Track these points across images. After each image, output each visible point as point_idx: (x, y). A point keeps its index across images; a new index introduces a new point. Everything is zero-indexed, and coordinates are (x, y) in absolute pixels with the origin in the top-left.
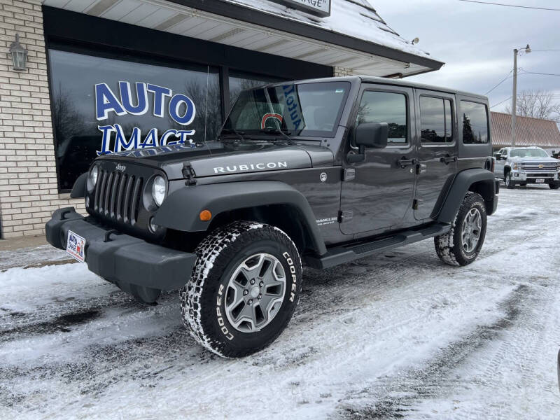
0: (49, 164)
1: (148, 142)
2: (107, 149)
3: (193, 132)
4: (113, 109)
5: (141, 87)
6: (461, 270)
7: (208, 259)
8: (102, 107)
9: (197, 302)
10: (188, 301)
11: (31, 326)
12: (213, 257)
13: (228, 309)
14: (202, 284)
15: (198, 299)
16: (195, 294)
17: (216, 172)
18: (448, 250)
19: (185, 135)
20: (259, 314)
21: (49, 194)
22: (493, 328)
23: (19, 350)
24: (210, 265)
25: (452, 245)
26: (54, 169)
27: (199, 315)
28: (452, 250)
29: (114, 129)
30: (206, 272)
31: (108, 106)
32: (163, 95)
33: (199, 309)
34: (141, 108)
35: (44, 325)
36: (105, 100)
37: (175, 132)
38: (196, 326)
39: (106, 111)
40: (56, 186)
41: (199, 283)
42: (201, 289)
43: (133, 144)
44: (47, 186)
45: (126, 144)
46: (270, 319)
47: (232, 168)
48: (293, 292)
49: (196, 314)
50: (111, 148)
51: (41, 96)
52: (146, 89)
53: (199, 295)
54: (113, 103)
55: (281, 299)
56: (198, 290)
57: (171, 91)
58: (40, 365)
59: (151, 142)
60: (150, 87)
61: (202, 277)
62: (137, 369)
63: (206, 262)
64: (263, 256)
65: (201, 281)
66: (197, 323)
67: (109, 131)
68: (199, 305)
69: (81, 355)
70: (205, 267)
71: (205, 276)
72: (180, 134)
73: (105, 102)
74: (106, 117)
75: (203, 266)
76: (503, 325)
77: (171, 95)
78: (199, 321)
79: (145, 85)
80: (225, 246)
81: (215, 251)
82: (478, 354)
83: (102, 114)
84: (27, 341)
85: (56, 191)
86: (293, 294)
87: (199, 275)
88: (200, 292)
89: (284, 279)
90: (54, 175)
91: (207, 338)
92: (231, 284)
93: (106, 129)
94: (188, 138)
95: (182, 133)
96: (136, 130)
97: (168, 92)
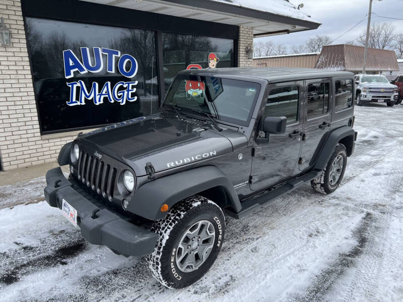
0: (32, 115)
1: (104, 93)
2: (74, 100)
3: (136, 83)
4: (77, 69)
5: (97, 50)
7: (165, 232)
8: (69, 68)
9: (159, 261)
10: (152, 259)
11: (39, 260)
12: (169, 231)
13: (178, 261)
14: (161, 250)
15: (159, 259)
16: (156, 255)
17: (169, 166)
18: (320, 185)
19: (131, 85)
20: (197, 257)
21: (34, 137)
22: (349, 256)
23: (34, 283)
24: (167, 237)
25: (322, 182)
26: (37, 118)
27: (160, 269)
28: (322, 185)
29: (79, 85)
30: (164, 242)
31: (73, 67)
32: (114, 56)
33: (160, 265)
34: (98, 67)
35: (48, 258)
36: (71, 63)
37: (123, 84)
38: (158, 275)
39: (72, 71)
40: (39, 130)
41: (159, 248)
42: (161, 253)
43: (92, 95)
44: (33, 131)
45: (88, 95)
46: (204, 260)
47: (179, 162)
48: (220, 240)
49: (157, 268)
50: (77, 99)
51: (23, 64)
52: (101, 52)
53: (159, 257)
54: (77, 65)
55: (212, 246)
56: (159, 253)
57: (119, 52)
59: (106, 92)
60: (104, 51)
61: (161, 245)
62: (117, 299)
63: (165, 234)
64: (200, 223)
65: (161, 247)
66: (158, 274)
67: (75, 86)
68: (160, 263)
69: (78, 286)
70: (163, 237)
71: (164, 245)
72: (127, 85)
73: (71, 64)
74: (72, 76)
75: (161, 237)
76: (356, 252)
77: (119, 55)
78: (160, 273)
79: (100, 49)
80: (177, 222)
81: (170, 226)
82: (340, 281)
83: (69, 74)
84: (39, 275)
85: (39, 134)
86: (219, 242)
87: (159, 244)
88: (161, 255)
89: (214, 234)
90: (37, 122)
91: (165, 281)
92: (180, 246)
93: (72, 85)
94: (133, 87)
95: (129, 84)
96: (95, 84)
97: (117, 53)
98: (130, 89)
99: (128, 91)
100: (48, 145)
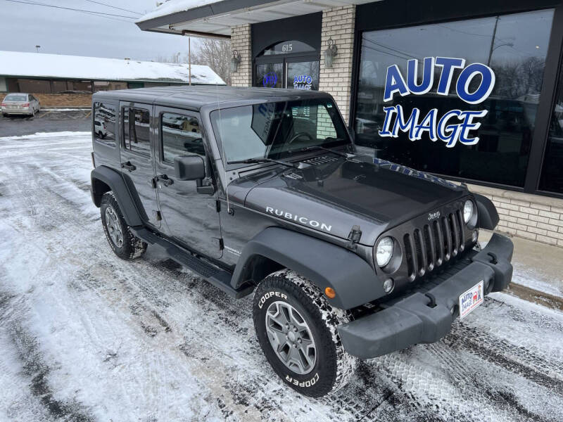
1: (425, 125)
19: (471, 117)
29: (396, 110)
32: (453, 68)
37: (458, 113)
45: (404, 125)
59: (428, 124)
72: (465, 116)
73: (393, 84)
79: (433, 59)
94: (475, 120)
95: (468, 115)
96: (415, 111)
97: (459, 63)
98: (470, 122)
99: (465, 126)
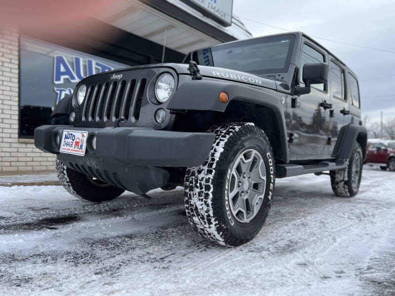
0: (12, 113)
4: (67, 77)
5: (90, 63)
6: (351, 199)
7: (218, 145)
8: (59, 74)
9: (210, 184)
10: (198, 185)
11: (14, 225)
12: (222, 144)
13: (231, 195)
14: (214, 166)
15: (211, 181)
16: (205, 176)
17: (214, 74)
20: (248, 206)
21: (10, 137)
24: (220, 149)
25: (346, 179)
26: (17, 117)
27: (211, 196)
28: (346, 183)
29: (67, 92)
30: (217, 156)
31: (64, 74)
33: (212, 190)
35: (29, 224)
36: (62, 69)
38: (205, 208)
39: (62, 77)
40: (17, 131)
41: (211, 165)
42: (214, 171)
44: (9, 131)
46: (255, 213)
47: (226, 75)
48: (271, 191)
49: (207, 195)
51: (11, 56)
52: (94, 65)
53: (211, 176)
54: (68, 72)
55: (262, 196)
56: (210, 172)
58: (37, 253)
60: (97, 64)
61: (213, 160)
62: (141, 256)
63: (217, 147)
64: (254, 152)
65: (213, 164)
66: (208, 205)
67: (63, 93)
68: (212, 186)
69: (78, 245)
70: (215, 150)
71: (217, 159)
74: (62, 82)
75: (212, 151)
78: (209, 202)
79: (93, 62)
80: (231, 134)
81: (222, 138)
83: (58, 79)
84: (17, 235)
85: (17, 136)
86: (270, 193)
87: (210, 159)
88: (213, 173)
89: (265, 178)
90: (16, 122)
91: (215, 221)
92: (234, 172)
93: (61, 91)
100: (25, 150)
